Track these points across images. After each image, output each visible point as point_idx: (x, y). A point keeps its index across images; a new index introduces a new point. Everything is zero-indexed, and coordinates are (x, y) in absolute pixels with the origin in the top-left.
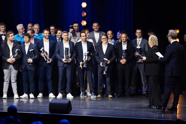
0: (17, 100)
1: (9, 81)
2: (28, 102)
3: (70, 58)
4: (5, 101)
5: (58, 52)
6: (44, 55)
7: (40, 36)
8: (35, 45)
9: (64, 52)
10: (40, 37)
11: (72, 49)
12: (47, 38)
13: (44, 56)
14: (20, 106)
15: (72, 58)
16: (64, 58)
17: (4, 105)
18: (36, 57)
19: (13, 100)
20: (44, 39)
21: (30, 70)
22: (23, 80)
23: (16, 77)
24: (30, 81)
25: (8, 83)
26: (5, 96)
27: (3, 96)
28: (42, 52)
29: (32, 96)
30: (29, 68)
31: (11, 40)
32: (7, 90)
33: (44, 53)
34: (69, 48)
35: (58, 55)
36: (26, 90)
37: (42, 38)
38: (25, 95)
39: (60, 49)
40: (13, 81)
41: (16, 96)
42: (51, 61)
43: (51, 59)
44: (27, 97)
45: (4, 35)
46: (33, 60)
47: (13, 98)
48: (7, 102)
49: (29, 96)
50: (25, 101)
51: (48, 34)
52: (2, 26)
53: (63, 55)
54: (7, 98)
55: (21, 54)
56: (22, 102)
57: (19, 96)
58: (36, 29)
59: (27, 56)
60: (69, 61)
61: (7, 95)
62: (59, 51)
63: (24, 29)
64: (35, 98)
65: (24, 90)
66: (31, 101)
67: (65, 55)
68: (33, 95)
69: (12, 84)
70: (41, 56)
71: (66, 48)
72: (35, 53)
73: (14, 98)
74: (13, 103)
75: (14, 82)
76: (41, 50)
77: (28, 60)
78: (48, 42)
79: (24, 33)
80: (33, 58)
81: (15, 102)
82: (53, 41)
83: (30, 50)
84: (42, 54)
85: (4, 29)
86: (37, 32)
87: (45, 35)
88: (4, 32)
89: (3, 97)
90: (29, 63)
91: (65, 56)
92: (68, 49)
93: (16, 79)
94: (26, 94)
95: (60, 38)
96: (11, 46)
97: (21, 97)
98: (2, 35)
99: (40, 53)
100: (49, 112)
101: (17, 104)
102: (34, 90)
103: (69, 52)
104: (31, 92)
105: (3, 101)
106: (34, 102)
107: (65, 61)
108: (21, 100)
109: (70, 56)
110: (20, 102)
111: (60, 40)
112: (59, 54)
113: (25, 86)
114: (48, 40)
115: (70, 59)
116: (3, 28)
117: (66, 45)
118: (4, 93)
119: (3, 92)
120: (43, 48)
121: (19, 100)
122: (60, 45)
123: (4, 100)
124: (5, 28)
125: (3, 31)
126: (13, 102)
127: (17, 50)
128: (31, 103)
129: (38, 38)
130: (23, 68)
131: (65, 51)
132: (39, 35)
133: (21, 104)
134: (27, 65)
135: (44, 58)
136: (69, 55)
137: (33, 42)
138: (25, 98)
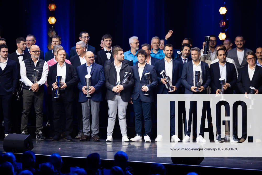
0: (127, 144)
1: (115, 117)
2: (142, 147)
3: (202, 85)
4: (109, 145)
5: (185, 77)
6: (165, 81)
7: (160, 54)
8: (153, 66)
9: (194, 77)
10: (161, 56)
11: (205, 73)
12: (169, 56)
13: (166, 83)
14: (130, 152)
15: (206, 85)
16: (193, 86)
17: (107, 151)
18: (153, 83)
19: (121, 144)
20: (166, 59)
21: (145, 102)
22: (134, 116)
23: (125, 111)
24: (145, 117)
25: (115, 119)
26: (110, 138)
27: (107, 138)
28: (162, 77)
29: (147, 138)
30: (144, 99)
31: (119, 59)
32: (112, 130)
33: (165, 78)
34: (201, 72)
35: (185, 82)
36: (140, 131)
37: (162, 56)
38: (138, 138)
39: (188, 72)
40: (120, 117)
41: (125, 138)
42: (174, 90)
43: (175, 87)
44: (141, 140)
45: (110, 52)
46: (149, 88)
47: (121, 141)
48: (112, 146)
49: (143, 139)
50: (138, 145)
51: (169, 52)
52: (107, 39)
53: (193, 81)
54: (112, 140)
55: (133, 80)
56: (134, 146)
57: (129, 139)
58: (155, 43)
59: (141, 82)
60: (201, 89)
61: (113, 136)
62: (186, 75)
63: (138, 44)
64: (151, 141)
65: (136, 130)
66: (147, 145)
67: (195, 81)
68: (149, 137)
69: (120, 121)
70: (162, 82)
71: (196, 72)
72: (152, 77)
73: (123, 140)
74: (121, 149)
75: (123, 118)
76: (161, 73)
77: (142, 87)
78: (172, 63)
79: (137, 49)
80: (149, 85)
81: (124, 147)
82: (178, 62)
83: (145, 74)
84: (163, 80)
85: (110, 44)
86: (156, 48)
87: (167, 52)
88: (109, 48)
89: (107, 140)
90: (144, 92)
91: (194, 83)
92: (199, 72)
93: (125, 114)
94: (139, 135)
95: (186, 57)
96: (118, 67)
97: (131, 139)
98: (107, 52)
99: (159, 78)
100: (172, 162)
101: (127, 150)
102: (150, 131)
103: (201, 77)
104: (146, 133)
105: (106, 145)
106: (150, 148)
107: (195, 89)
108: (132, 144)
109: (201, 83)
110: (130, 147)
111: (186, 60)
112: (187, 80)
113: (138, 124)
114: (172, 59)
115: (202, 87)
116: (108, 42)
117: (197, 67)
118: (108, 134)
119: (107, 132)
120: (163, 71)
121: (129, 144)
122: (188, 68)
123: (108, 143)
124: (111, 42)
125: (108, 46)
126: (121, 146)
127: (127, 73)
128: (146, 149)
129: (158, 56)
130: (135, 98)
131: (195, 75)
132: (158, 53)
133: (132, 149)
134: (141, 94)
135: (164, 85)
136: (201, 81)
137: (149, 62)
138: (138, 141)
